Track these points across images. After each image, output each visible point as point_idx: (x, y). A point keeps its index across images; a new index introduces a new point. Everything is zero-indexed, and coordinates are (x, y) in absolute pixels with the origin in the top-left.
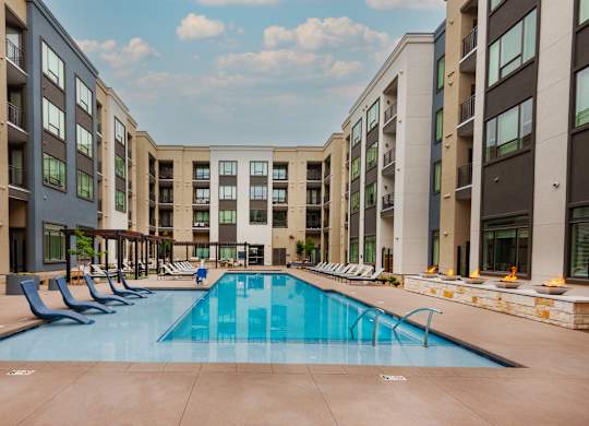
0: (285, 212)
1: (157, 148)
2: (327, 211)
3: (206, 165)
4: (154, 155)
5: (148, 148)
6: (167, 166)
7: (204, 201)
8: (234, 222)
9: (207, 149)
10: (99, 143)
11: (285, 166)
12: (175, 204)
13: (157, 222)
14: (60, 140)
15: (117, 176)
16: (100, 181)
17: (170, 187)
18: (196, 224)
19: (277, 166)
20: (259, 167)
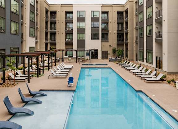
0: (107, 34)
1: (49, 5)
2: (127, 34)
3: (71, 13)
4: (48, 8)
5: (45, 6)
6: (54, 13)
7: (70, 29)
8: (84, 39)
9: (72, 6)
10: (22, 6)
11: (107, 13)
12: (57, 31)
13: (49, 39)
14: (2, 8)
15: (30, 21)
16: (22, 24)
17: (55, 23)
18: (67, 40)
19: (103, 13)
20: (95, 13)
